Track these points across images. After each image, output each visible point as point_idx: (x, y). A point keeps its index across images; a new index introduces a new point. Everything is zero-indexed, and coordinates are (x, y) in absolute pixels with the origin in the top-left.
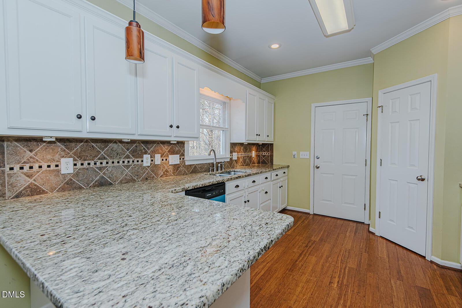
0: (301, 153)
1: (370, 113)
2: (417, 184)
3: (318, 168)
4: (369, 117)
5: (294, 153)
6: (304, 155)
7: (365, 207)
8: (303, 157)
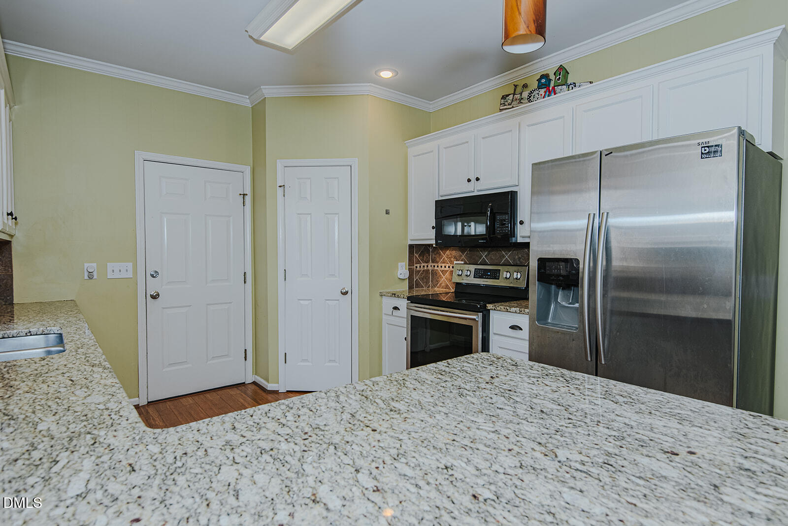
0: (110, 266)
1: (248, 191)
2: (338, 300)
3: (155, 297)
4: (248, 199)
5: (92, 266)
6: (119, 270)
7: (246, 354)
8: (117, 275)
